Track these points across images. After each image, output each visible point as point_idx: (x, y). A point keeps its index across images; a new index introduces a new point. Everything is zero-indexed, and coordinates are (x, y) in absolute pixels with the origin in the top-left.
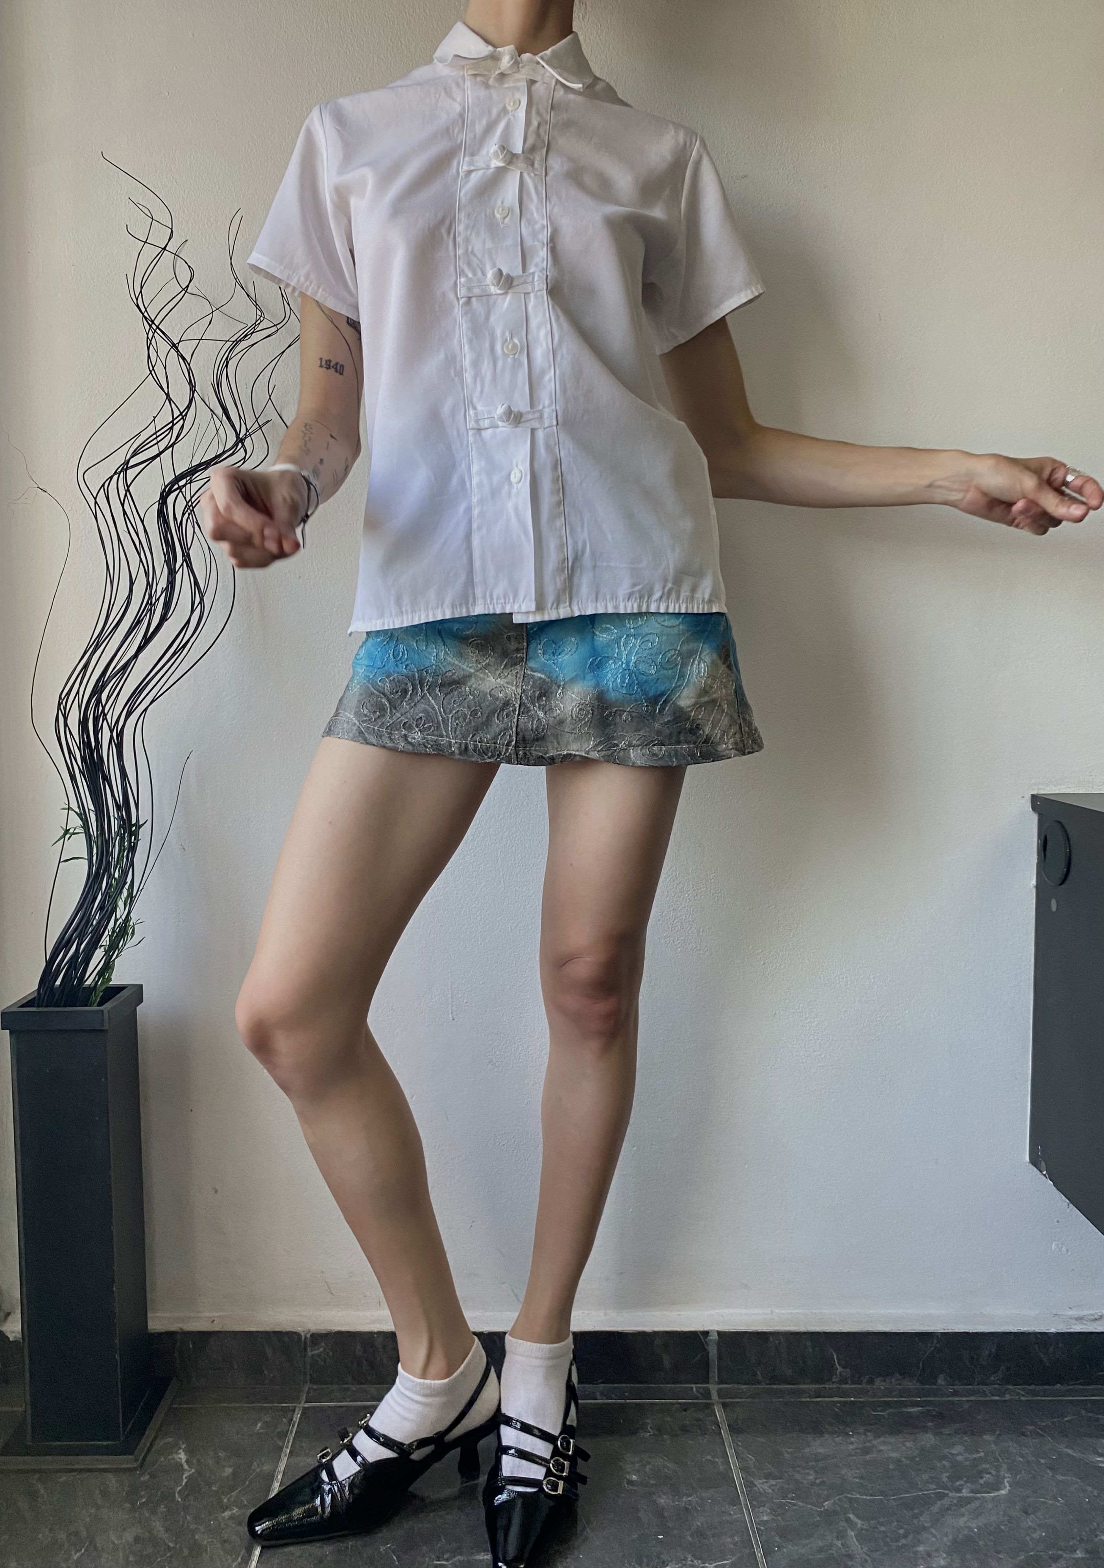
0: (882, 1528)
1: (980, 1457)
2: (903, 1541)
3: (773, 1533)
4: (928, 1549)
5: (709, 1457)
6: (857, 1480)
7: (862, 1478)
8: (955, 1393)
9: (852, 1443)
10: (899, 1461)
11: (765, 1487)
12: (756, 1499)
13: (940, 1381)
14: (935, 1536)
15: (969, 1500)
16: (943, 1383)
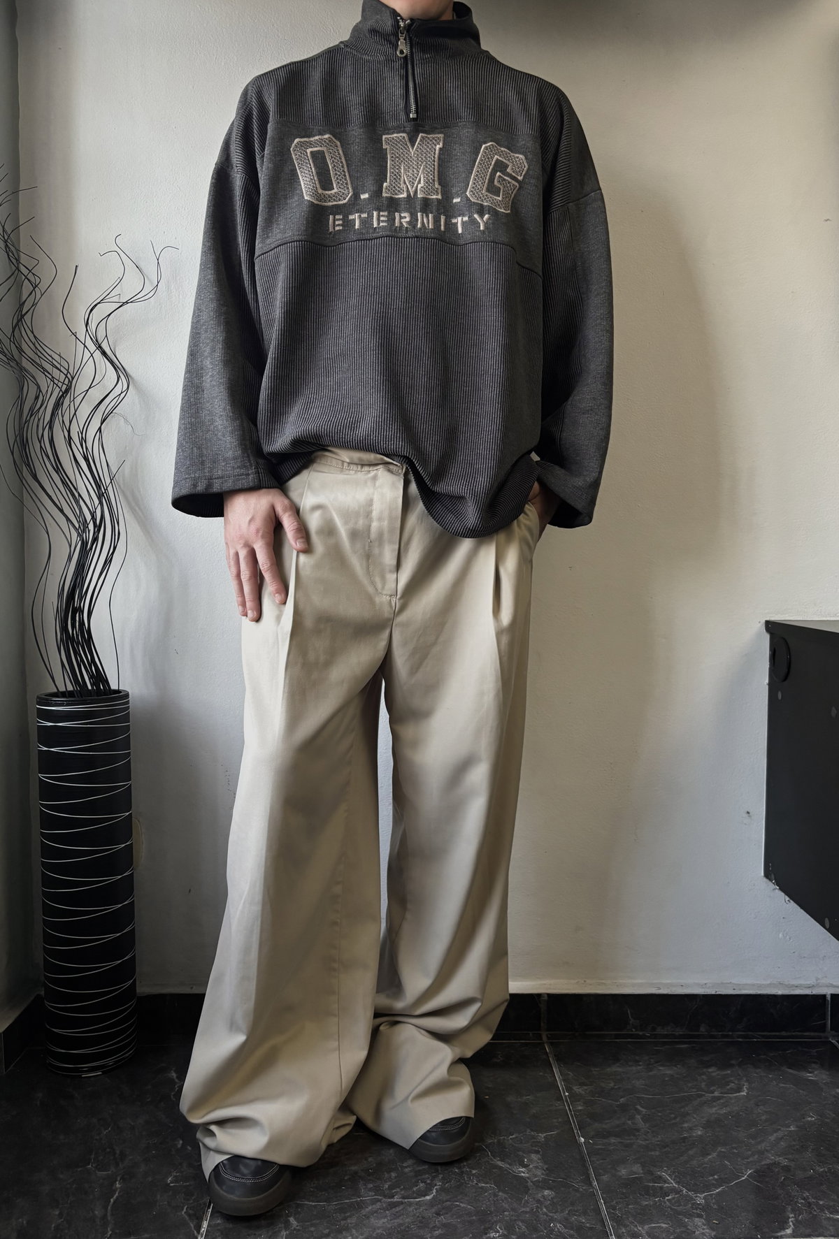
0: (660, 1114)
1: (728, 1074)
2: (674, 1121)
3: (585, 1117)
4: (690, 1125)
5: (541, 1074)
6: (643, 1087)
7: (646, 1085)
8: (712, 1037)
9: (640, 1065)
10: (672, 1075)
11: (580, 1090)
12: (574, 1097)
13: (703, 1029)
14: (695, 1118)
15: (719, 1098)
16: (703, 1030)
